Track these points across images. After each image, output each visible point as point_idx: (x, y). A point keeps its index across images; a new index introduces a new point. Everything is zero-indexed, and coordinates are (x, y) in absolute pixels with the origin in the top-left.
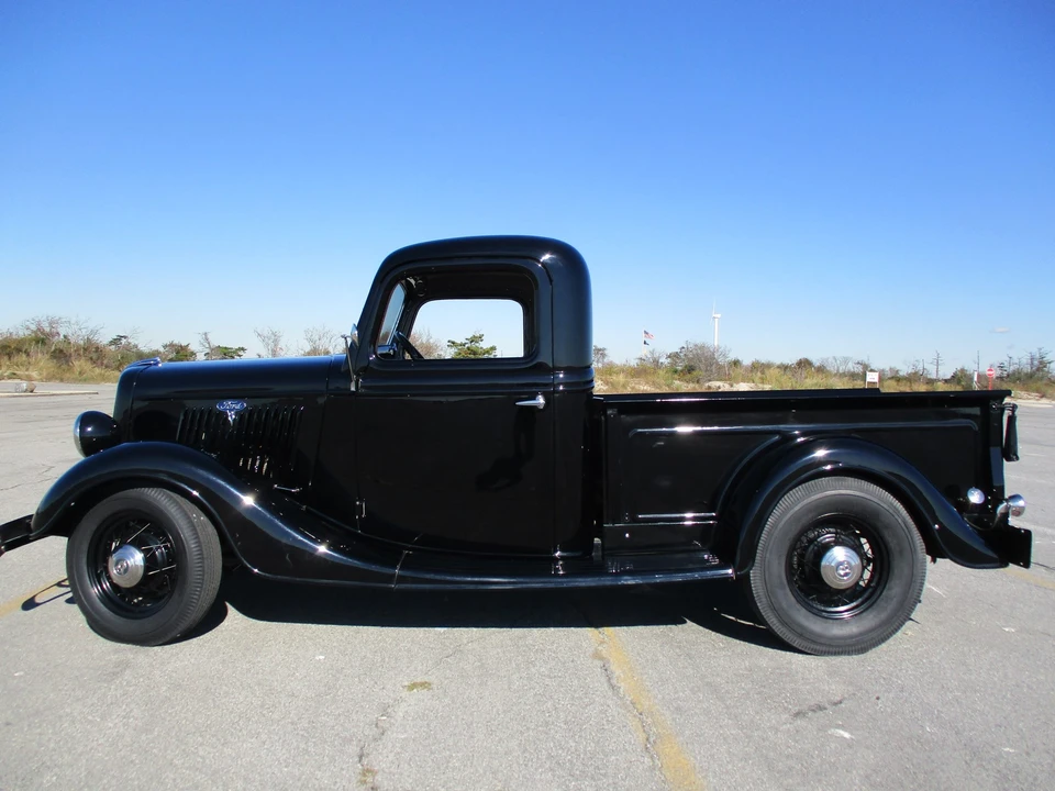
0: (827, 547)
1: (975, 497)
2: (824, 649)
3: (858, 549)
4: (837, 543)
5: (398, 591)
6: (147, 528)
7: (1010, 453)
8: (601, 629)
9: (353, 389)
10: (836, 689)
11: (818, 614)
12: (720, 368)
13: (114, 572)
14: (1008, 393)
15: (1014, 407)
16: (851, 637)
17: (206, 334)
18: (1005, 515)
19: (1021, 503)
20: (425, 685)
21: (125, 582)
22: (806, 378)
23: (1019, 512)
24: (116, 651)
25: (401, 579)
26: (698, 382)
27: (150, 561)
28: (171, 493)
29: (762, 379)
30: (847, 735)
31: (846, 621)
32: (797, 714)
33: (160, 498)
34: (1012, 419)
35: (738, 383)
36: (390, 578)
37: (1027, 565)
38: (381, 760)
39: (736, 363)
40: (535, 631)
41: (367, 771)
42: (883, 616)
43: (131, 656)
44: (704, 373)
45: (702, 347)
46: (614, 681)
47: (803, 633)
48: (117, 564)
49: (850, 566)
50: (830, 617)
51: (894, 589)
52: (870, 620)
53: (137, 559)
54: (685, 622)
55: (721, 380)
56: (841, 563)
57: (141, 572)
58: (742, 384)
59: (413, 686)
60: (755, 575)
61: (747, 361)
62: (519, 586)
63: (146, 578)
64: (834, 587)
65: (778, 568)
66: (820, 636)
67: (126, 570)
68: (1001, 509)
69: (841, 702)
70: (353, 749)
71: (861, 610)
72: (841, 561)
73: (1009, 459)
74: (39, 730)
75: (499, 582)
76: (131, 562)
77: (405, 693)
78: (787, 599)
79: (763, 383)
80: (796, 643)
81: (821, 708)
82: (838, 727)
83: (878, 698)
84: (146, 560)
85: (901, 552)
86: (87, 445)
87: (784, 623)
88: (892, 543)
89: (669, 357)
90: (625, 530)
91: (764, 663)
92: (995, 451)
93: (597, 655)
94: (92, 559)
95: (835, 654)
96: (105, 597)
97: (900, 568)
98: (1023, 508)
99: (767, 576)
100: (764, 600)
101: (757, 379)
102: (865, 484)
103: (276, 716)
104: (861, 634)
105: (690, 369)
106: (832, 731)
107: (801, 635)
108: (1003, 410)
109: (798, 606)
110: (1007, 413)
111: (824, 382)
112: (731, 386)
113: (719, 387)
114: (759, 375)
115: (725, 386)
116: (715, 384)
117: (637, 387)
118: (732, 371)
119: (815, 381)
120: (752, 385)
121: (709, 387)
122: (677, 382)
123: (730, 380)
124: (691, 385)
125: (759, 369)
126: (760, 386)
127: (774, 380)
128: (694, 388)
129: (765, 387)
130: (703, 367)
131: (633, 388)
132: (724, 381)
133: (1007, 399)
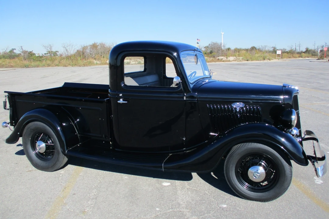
12: (223, 51)
17: (21, 47)
22: (256, 54)
26: (214, 57)
29: (239, 55)
35: (229, 57)
39: (229, 49)
44: (216, 54)
45: (215, 44)
55: (223, 56)
58: (231, 57)
61: (233, 48)
79: (239, 56)
89: (205, 48)
101: (237, 55)
105: (211, 52)
111: (262, 55)
112: (227, 58)
113: (222, 59)
114: (238, 53)
115: (224, 58)
116: (220, 58)
117: (190, 60)
118: (227, 52)
119: (259, 55)
120: (235, 57)
121: (218, 59)
122: (206, 58)
123: (226, 56)
124: (211, 59)
125: (237, 51)
126: (238, 57)
127: (243, 55)
128: (213, 60)
129: (240, 58)
130: (216, 51)
131: (189, 61)
132: (224, 56)
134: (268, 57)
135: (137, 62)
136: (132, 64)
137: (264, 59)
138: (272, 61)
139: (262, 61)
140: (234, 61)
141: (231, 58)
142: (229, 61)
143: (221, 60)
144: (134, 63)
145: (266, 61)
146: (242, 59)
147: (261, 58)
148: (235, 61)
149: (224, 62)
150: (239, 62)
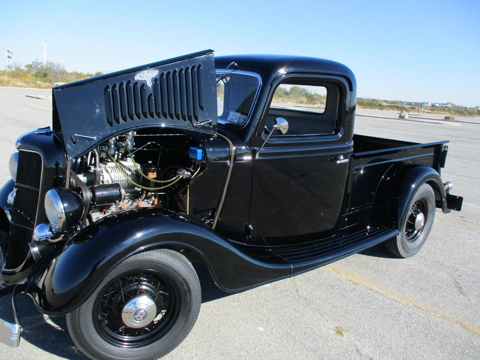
12: (62, 75)
14: (448, 142)
18: (447, 191)
19: (450, 185)
20: (341, 329)
26: (50, 82)
32: (462, 293)
36: (290, 271)
45: (51, 64)
55: (62, 81)
59: (339, 333)
69: (457, 282)
73: (442, 167)
76: (148, 310)
77: (345, 339)
81: (459, 287)
92: (439, 164)
98: (452, 187)
105: (45, 75)
108: (442, 149)
109: (407, 240)
116: (60, 83)
117: (16, 83)
122: (39, 82)
124: (47, 84)
128: (49, 86)
130: (52, 74)
131: (13, 84)
132: (65, 82)
133: (444, 144)
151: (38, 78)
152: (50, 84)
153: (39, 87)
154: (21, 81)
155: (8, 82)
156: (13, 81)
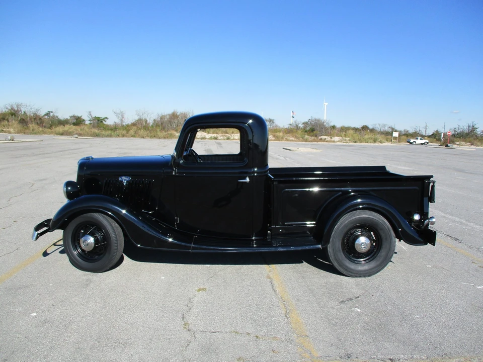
0: (358, 237)
1: (417, 217)
2: (355, 275)
3: (369, 237)
4: (362, 235)
5: (193, 253)
6: (95, 228)
7: (431, 199)
8: (270, 265)
9: (174, 174)
10: (357, 291)
11: (353, 262)
12: (326, 129)
13: (83, 245)
14: (432, 176)
15: (434, 182)
16: (365, 271)
17: (90, 112)
18: (428, 225)
19: (434, 220)
20: (204, 289)
21: (87, 249)
22: (365, 135)
23: (433, 223)
24: (85, 275)
25: (194, 248)
26: (316, 136)
27: (96, 241)
28: (104, 215)
29: (345, 135)
30: (359, 310)
31: (363, 265)
32: (342, 302)
33: (99, 217)
34: (433, 187)
35: (334, 137)
36: (189, 248)
37: (434, 245)
38: (191, 319)
39: (334, 127)
40: (245, 266)
41: (186, 324)
42: (378, 263)
43: (90, 277)
44: (318, 132)
45: (319, 120)
46: (274, 288)
47: (347, 269)
48: (84, 242)
49: (366, 245)
50: (358, 263)
51: (383, 253)
52: (373, 264)
53: (91, 240)
54: (303, 262)
55: (326, 135)
56: (362, 243)
57: (93, 245)
58: (336, 137)
59: (199, 290)
60: (329, 247)
62: (239, 251)
63: (95, 248)
64: (360, 252)
65: (338, 245)
66: (353, 270)
67: (87, 245)
68: (426, 222)
69: (358, 297)
70: (180, 315)
71: (370, 260)
72: (363, 242)
73: (431, 202)
74: (65, 308)
75: (231, 249)
76: (89, 241)
77: (197, 293)
78: (342, 256)
80: (345, 273)
81: (351, 299)
82: (356, 307)
83: (373, 296)
84: (95, 240)
85: (386, 239)
86: (69, 195)
87: (340, 265)
88: (383, 235)
89: (303, 124)
90: (280, 228)
91: (332, 280)
92: (426, 199)
93: (268, 277)
94: (73, 240)
95: (359, 277)
96: (79, 254)
97: (385, 245)
99: (334, 247)
100: (333, 257)
101: (343, 135)
102: (373, 213)
103: (150, 302)
104: (370, 269)
105: (312, 130)
106: (354, 309)
107: (346, 270)
108: (429, 183)
109: (346, 259)
110: (431, 184)
111: (373, 137)
112: (331, 138)
113: (326, 139)
114: (344, 133)
115: (328, 138)
116: (324, 137)
117: (288, 138)
118: (331, 131)
119: (369, 136)
120: (341, 138)
121: (321, 139)
122: (306, 136)
123: (330, 135)
124: (313, 138)
125: (344, 130)
126: (344, 138)
127: (351, 136)
128: (314, 139)
129: (347, 139)
130: (318, 129)
131: (286, 139)
132: (328, 136)
133: (431, 179)
134: (380, 140)
135: (225, 138)
136: (220, 140)
137: (375, 142)
138: (384, 144)
139: (372, 144)
140: (339, 141)
141: (336, 139)
142: (334, 142)
143: (324, 140)
144: (222, 138)
145: (376, 144)
146: (349, 140)
147: (372, 141)
148: (341, 141)
149: (328, 143)
150: (345, 144)
151: (306, 133)
152: (315, 138)
153: (306, 141)
154: (293, 136)
155: (282, 138)
156: (286, 136)
